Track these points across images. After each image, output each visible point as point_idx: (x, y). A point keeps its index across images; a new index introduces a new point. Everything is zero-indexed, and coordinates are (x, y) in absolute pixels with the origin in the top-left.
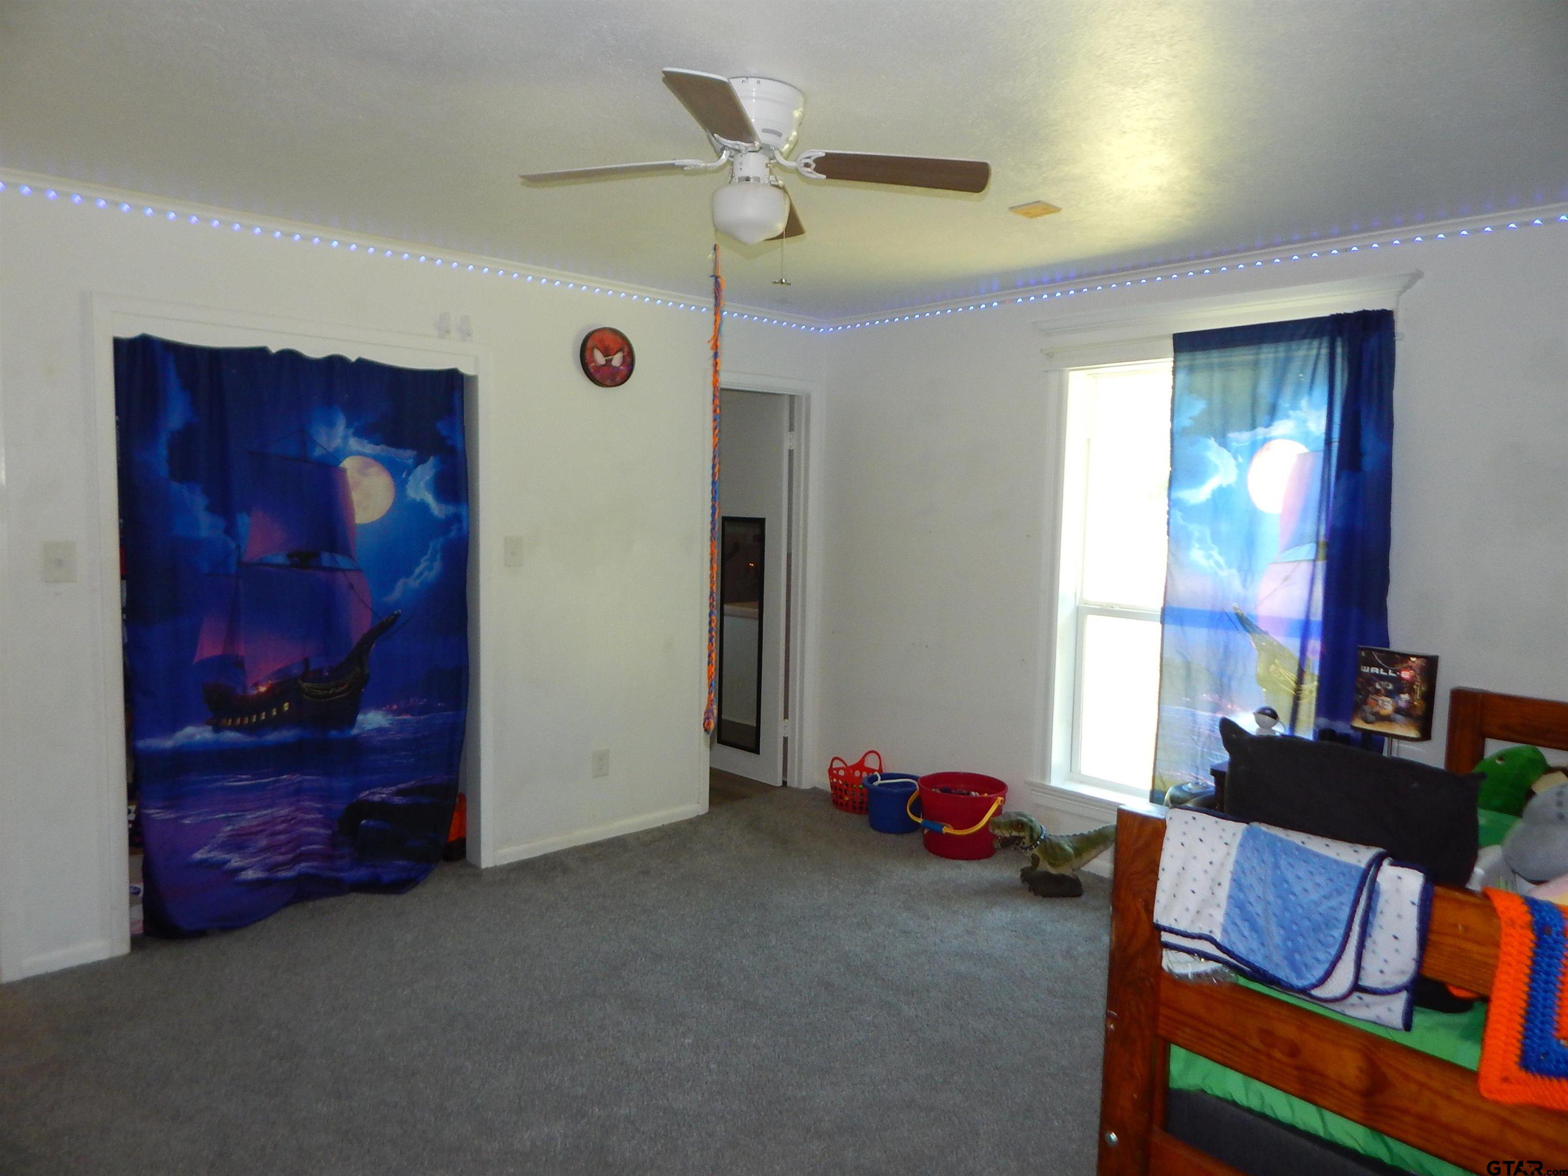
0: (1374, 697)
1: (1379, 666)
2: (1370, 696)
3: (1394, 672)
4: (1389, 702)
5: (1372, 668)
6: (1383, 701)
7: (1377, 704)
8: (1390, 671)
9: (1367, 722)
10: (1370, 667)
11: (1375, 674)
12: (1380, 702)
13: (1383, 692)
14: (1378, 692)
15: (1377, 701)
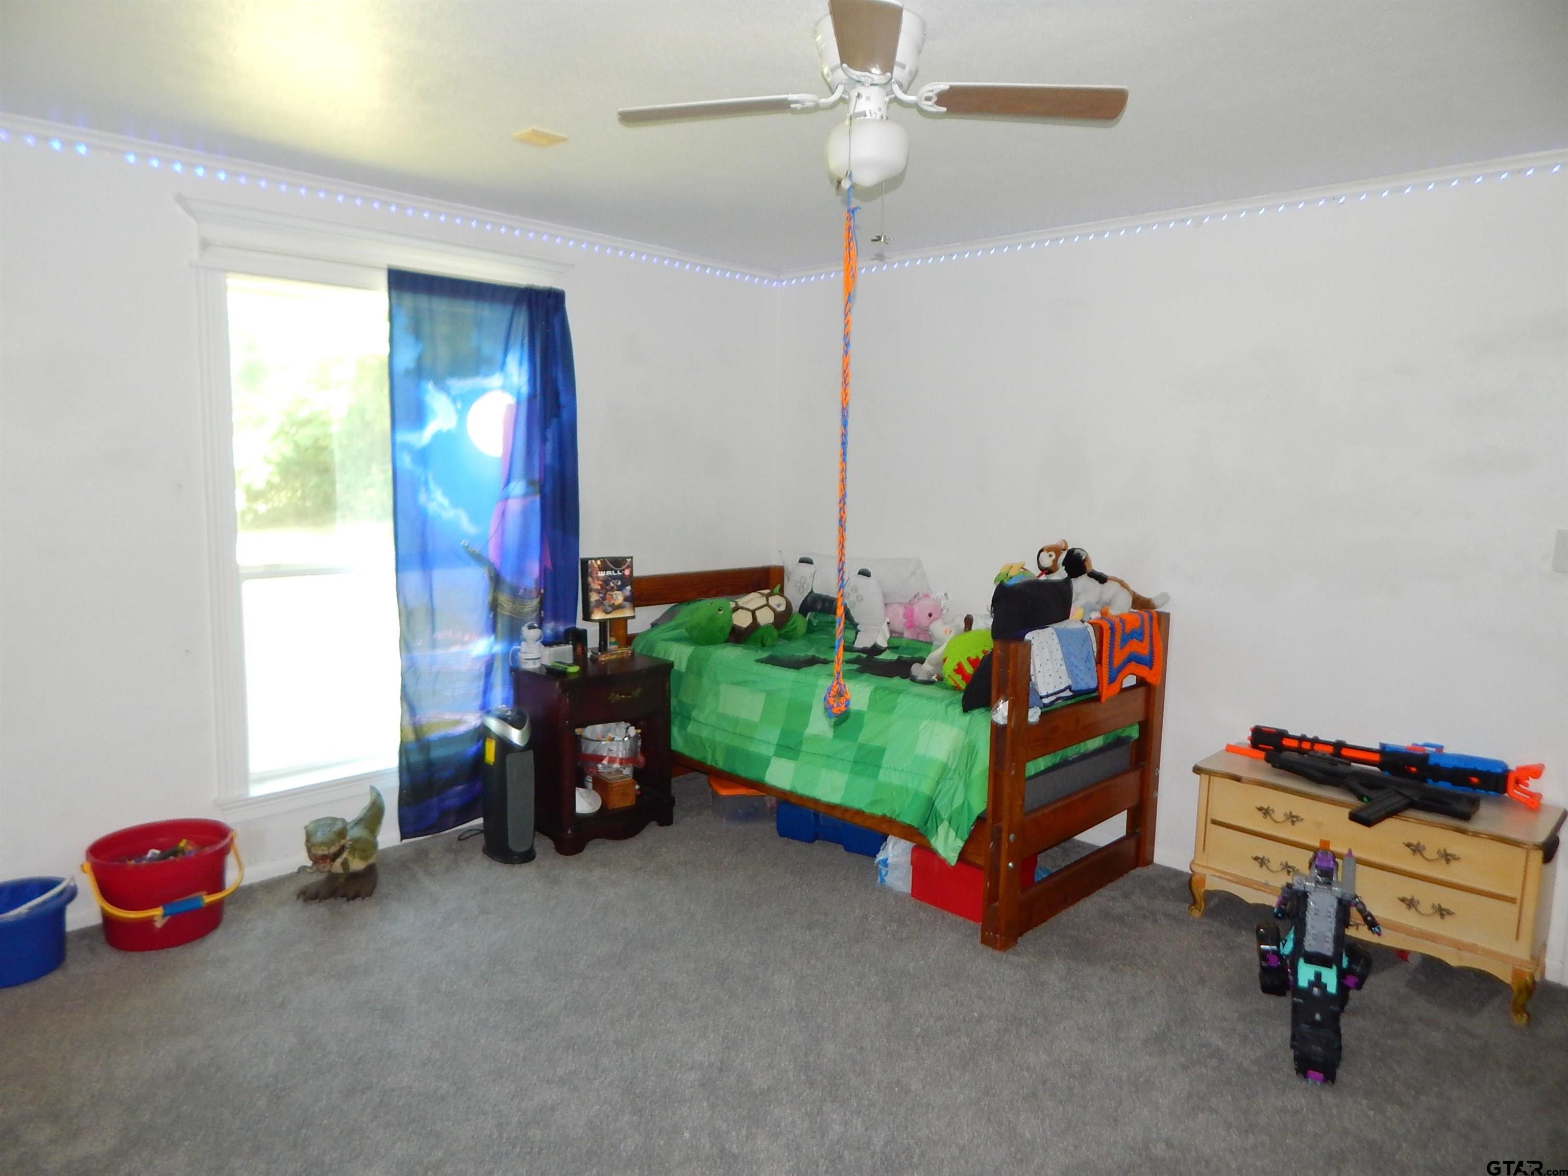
0: (611, 593)
1: (612, 570)
2: (608, 593)
3: (621, 572)
4: (619, 594)
5: (607, 572)
6: (616, 594)
7: (612, 598)
8: (618, 571)
9: (607, 613)
10: (606, 571)
11: (610, 576)
12: (614, 596)
13: (615, 588)
14: (612, 589)
15: (612, 595)
